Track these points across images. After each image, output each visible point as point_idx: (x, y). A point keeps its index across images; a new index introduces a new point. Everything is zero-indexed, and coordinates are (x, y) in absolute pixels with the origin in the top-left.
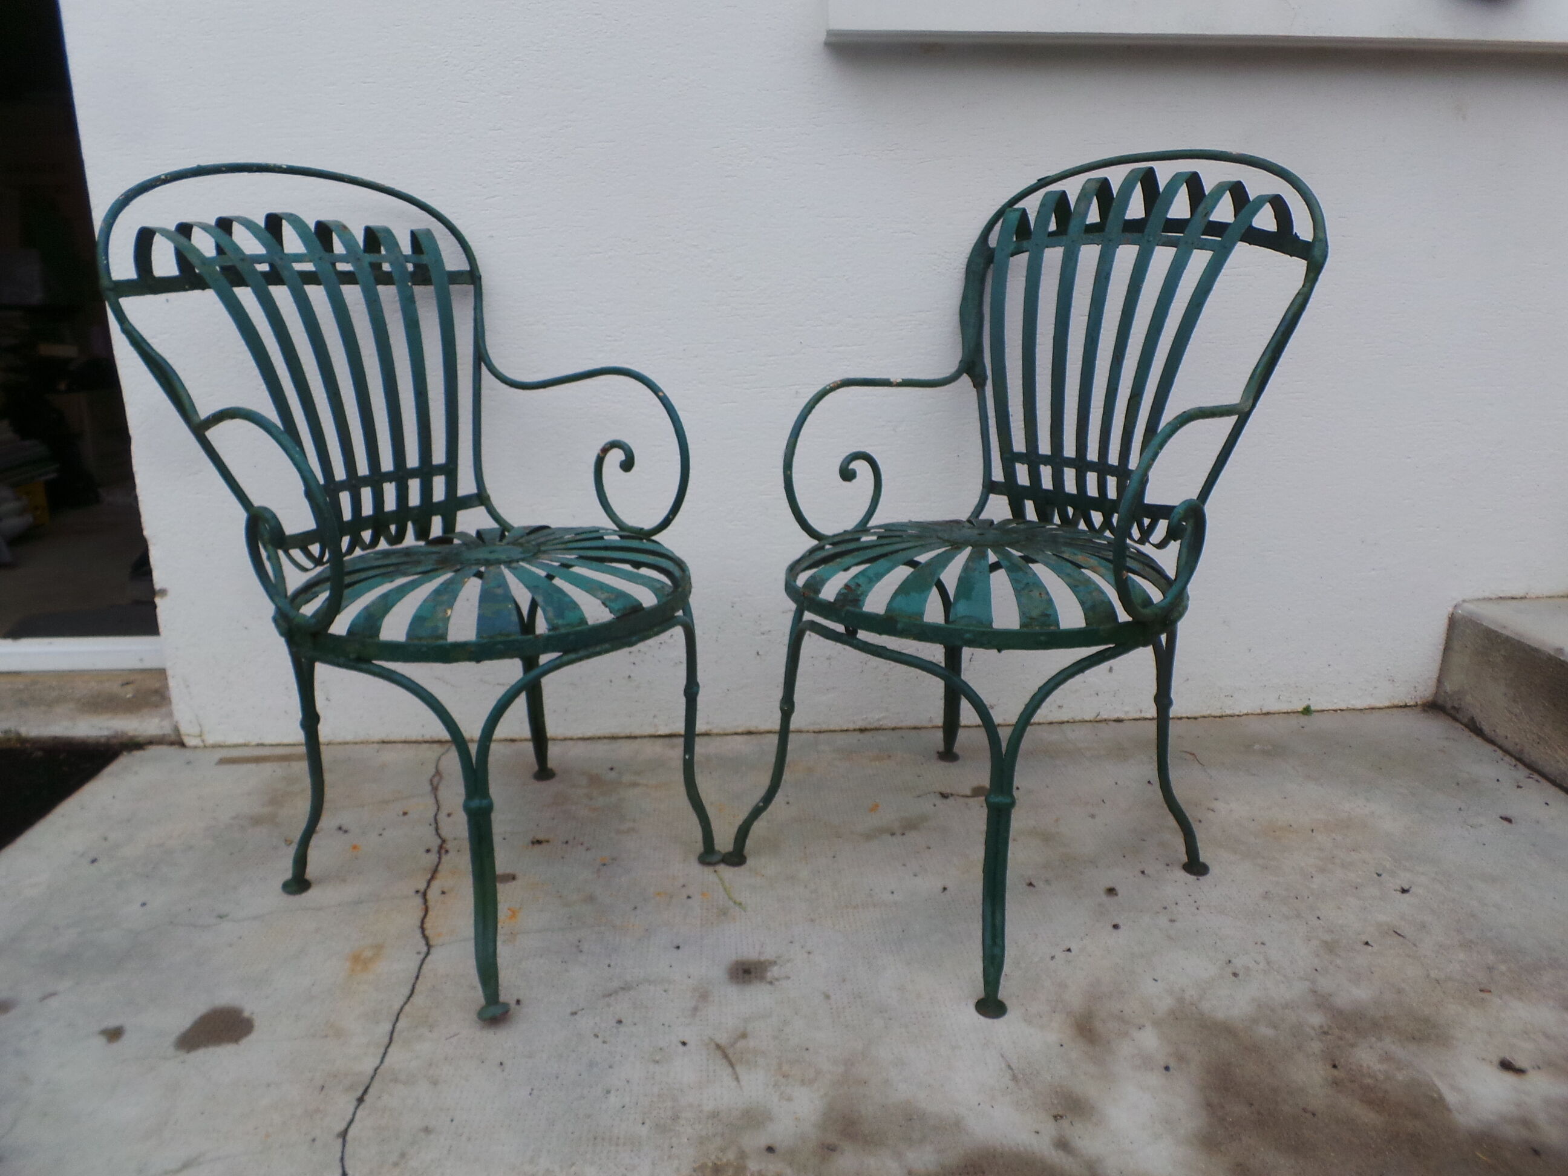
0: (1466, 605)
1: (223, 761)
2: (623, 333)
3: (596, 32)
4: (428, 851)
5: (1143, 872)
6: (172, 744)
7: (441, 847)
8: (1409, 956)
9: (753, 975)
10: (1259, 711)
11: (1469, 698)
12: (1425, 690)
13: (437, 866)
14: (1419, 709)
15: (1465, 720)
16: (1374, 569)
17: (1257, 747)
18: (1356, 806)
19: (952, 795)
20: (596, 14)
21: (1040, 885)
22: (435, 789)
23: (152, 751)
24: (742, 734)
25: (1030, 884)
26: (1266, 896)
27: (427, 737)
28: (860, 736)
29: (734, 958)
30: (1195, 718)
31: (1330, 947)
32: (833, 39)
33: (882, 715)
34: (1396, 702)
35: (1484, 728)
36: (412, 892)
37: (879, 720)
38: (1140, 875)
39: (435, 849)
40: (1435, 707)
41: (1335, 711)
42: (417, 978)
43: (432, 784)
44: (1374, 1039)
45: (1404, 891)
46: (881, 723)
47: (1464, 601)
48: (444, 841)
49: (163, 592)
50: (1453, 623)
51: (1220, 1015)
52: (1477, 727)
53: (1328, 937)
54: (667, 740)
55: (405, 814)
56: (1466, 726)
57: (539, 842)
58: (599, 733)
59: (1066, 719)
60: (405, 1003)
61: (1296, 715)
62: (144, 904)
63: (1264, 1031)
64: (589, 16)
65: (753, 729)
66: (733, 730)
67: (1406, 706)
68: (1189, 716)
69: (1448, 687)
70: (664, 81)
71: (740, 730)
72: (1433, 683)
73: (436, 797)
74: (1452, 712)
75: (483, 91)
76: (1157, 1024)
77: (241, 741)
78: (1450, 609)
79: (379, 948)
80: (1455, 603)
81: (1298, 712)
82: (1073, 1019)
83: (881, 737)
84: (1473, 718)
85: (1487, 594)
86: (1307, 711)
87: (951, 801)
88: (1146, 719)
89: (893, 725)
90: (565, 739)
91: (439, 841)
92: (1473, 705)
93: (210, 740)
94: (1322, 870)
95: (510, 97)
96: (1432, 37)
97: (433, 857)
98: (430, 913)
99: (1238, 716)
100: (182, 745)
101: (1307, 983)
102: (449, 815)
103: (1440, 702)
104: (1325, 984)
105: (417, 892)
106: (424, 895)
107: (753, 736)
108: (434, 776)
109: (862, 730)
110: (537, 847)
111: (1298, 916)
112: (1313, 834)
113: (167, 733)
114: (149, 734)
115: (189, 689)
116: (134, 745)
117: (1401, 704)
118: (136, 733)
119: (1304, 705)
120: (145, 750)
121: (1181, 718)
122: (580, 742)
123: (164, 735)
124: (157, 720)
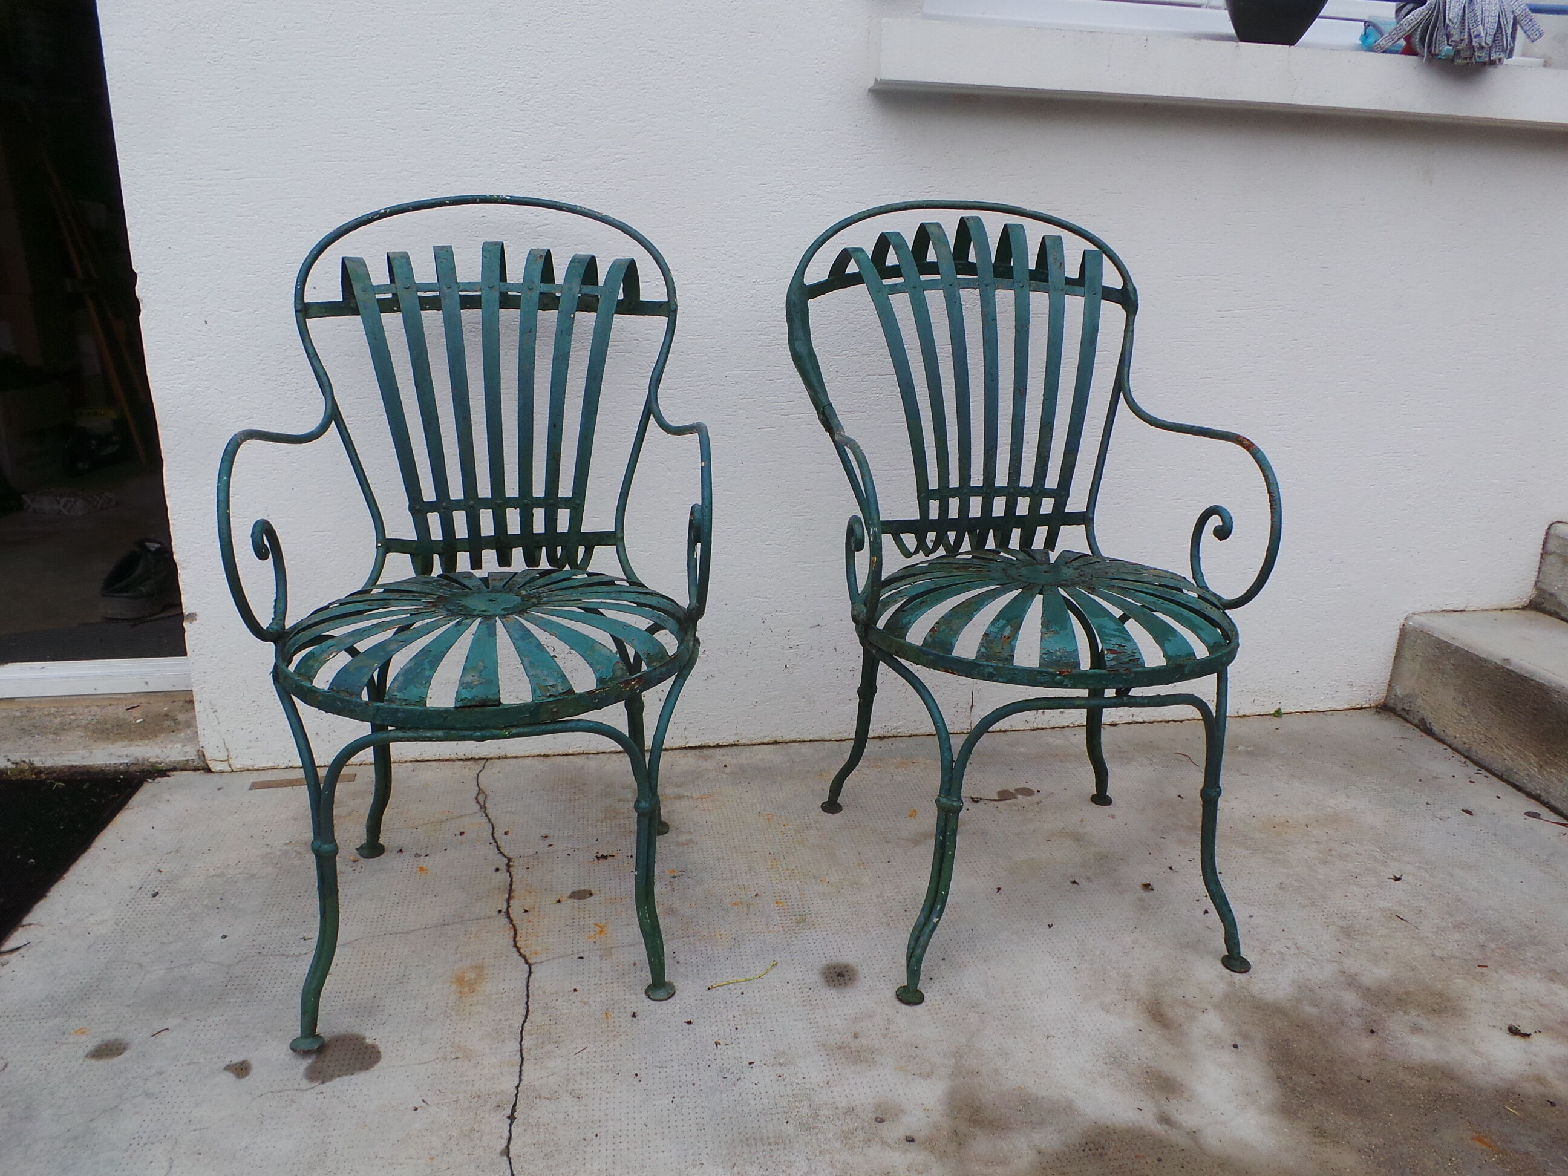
0: (1416, 617)
1: (255, 786)
3: (651, 69)
4: (497, 870)
5: (1171, 868)
6: (196, 769)
7: (508, 866)
8: (1414, 938)
9: (846, 978)
10: (1236, 715)
11: (1419, 702)
12: (1378, 694)
13: (511, 885)
14: (1373, 711)
15: (1416, 721)
16: (1339, 585)
17: (1240, 748)
18: (1340, 802)
19: (981, 799)
20: (652, 51)
21: (1083, 882)
22: (483, 808)
23: (177, 776)
24: (769, 744)
25: (1074, 882)
26: (1281, 886)
27: (461, 756)
28: (880, 743)
29: (824, 963)
30: (1181, 721)
31: (1347, 932)
32: (881, 87)
33: (899, 723)
34: (1354, 705)
35: (1434, 728)
36: (494, 913)
37: (897, 728)
38: (1169, 870)
39: (503, 868)
40: (1385, 709)
41: (1301, 713)
42: (528, 996)
43: (478, 802)
44: (1401, 1013)
45: (1397, 879)
46: (898, 731)
47: (1414, 613)
48: (510, 860)
49: (192, 617)
50: (1404, 634)
51: (1269, 997)
52: (1427, 728)
53: (1344, 924)
54: (697, 751)
55: (462, 834)
56: (1417, 726)
57: (604, 857)
59: (1067, 724)
60: (525, 1022)
61: (1269, 717)
62: (224, 937)
63: (1309, 1010)
64: (645, 53)
65: (779, 739)
66: (759, 741)
67: (1362, 708)
68: (1175, 719)
69: (1399, 691)
70: (716, 118)
71: (766, 741)
72: (1385, 687)
73: (487, 816)
74: (1404, 714)
75: (537, 121)
76: (1217, 1007)
77: (270, 765)
78: (1402, 621)
79: (480, 968)
80: (1405, 615)
81: (1271, 714)
82: (1144, 1005)
83: (901, 744)
84: (1423, 719)
85: (1433, 608)
86: (1278, 714)
87: (981, 804)
88: (1137, 723)
89: (909, 733)
90: (598, 753)
91: (505, 861)
92: (1424, 708)
93: (237, 765)
94: (1324, 862)
95: (564, 128)
97: (503, 876)
98: (519, 932)
100: (208, 770)
101: (1336, 964)
102: (506, 833)
103: (1391, 705)
104: (1351, 965)
105: (500, 911)
106: (508, 913)
107: (779, 746)
108: (478, 794)
109: (881, 738)
110: (603, 863)
111: (1313, 904)
112: (1308, 829)
113: (190, 758)
114: (172, 760)
115: (216, 713)
116: (157, 772)
117: (1358, 706)
118: (158, 760)
119: (1276, 708)
120: (169, 776)
121: (1168, 722)
122: (614, 755)
123: (188, 760)
124: (179, 746)
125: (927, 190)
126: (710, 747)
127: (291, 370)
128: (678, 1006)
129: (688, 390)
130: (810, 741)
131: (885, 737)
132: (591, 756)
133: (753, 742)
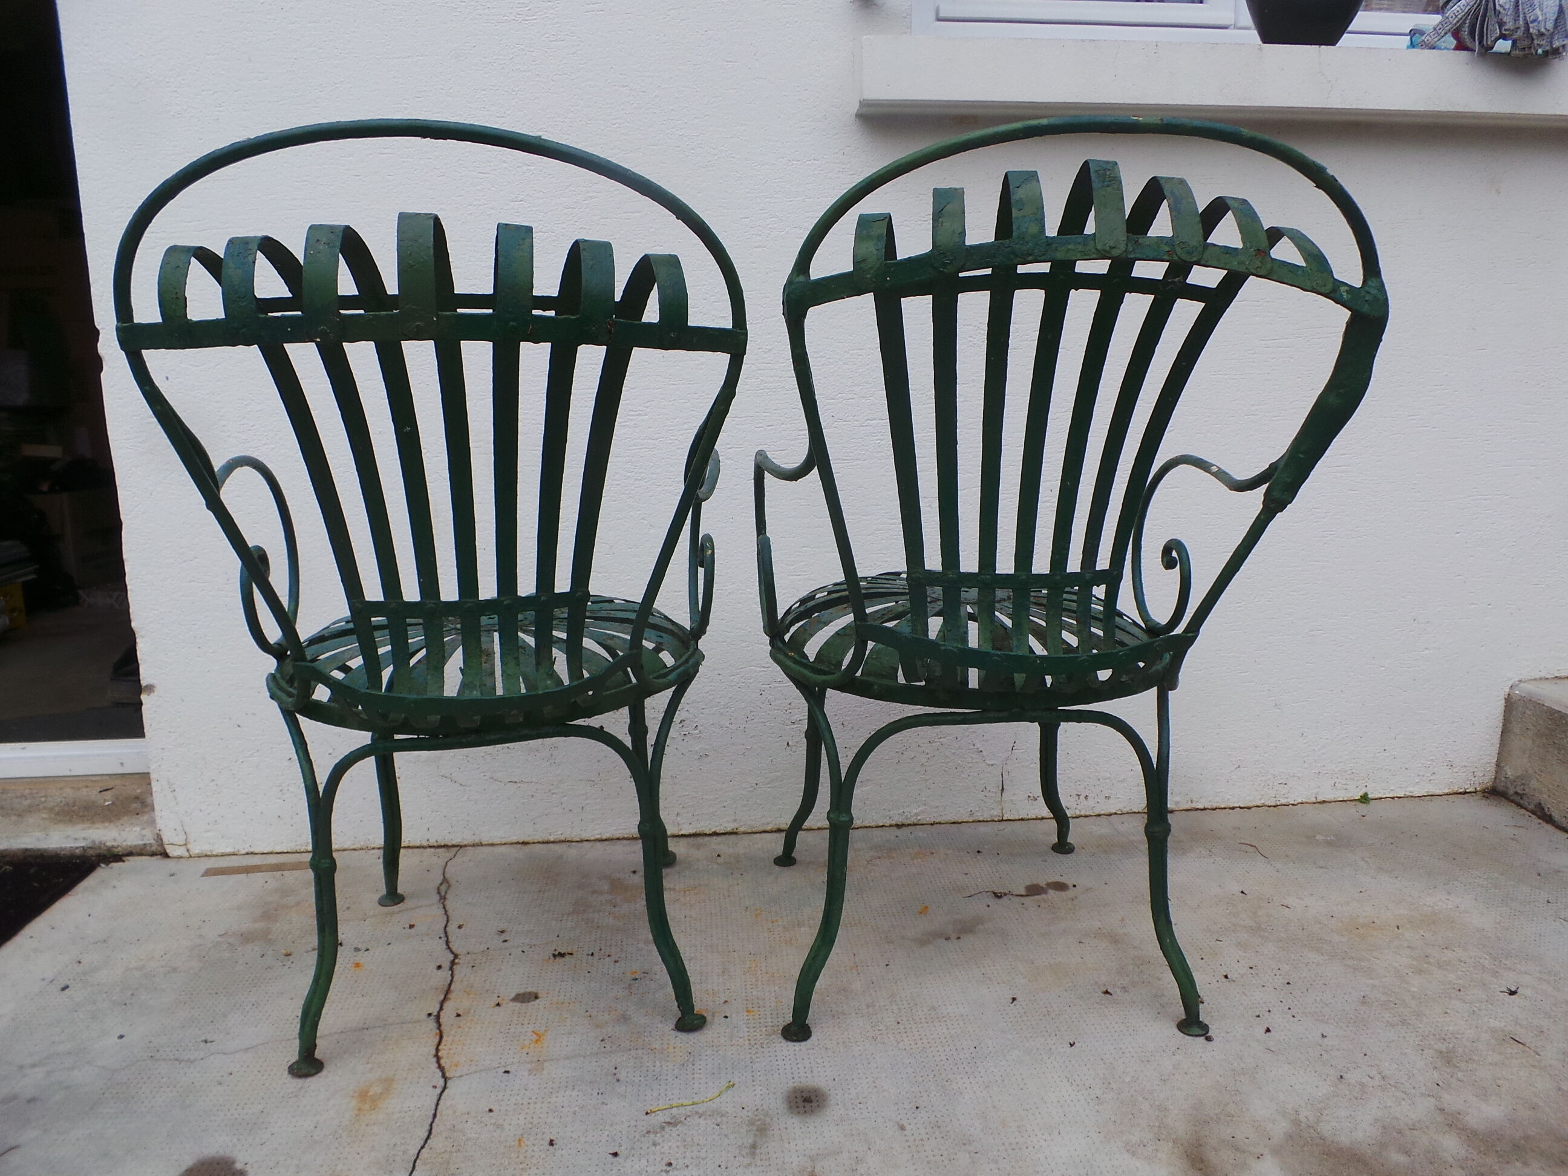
0: (1522, 685)
1: (209, 873)
2: (647, 407)
3: (623, 104)
4: (439, 967)
5: (1226, 977)
6: (153, 854)
7: (453, 963)
8: (1534, 1066)
9: (815, 1104)
10: (1314, 800)
11: (1534, 784)
12: (1485, 777)
13: (450, 985)
14: (1479, 796)
15: (1531, 807)
16: (1426, 649)
17: (1318, 837)
18: (1438, 900)
19: (1005, 894)
20: (624, 86)
21: (1117, 992)
22: (443, 899)
23: (132, 862)
24: (771, 832)
25: (1107, 992)
26: (1364, 1000)
27: (433, 842)
28: (898, 832)
29: (791, 1085)
30: (1249, 808)
31: (1447, 1058)
32: (865, 110)
33: (920, 809)
34: (1455, 788)
35: (1553, 814)
36: (424, 1016)
37: (917, 814)
38: (1224, 980)
39: (446, 965)
40: (1494, 793)
41: (1393, 798)
42: (435, 1116)
43: (439, 893)
44: (1518, 1164)
45: (1512, 993)
46: (919, 818)
47: (1520, 681)
48: (456, 956)
49: (150, 688)
50: (1510, 704)
51: (1344, 1139)
52: (1546, 814)
53: (1442, 1047)
54: (691, 840)
55: (411, 927)
56: (1533, 812)
57: (561, 955)
58: (617, 834)
59: (1114, 811)
60: (423, 1147)
61: (1354, 803)
62: (121, 1037)
63: (1396, 1158)
64: (616, 88)
65: (782, 826)
66: (762, 828)
67: (1465, 793)
68: (1242, 806)
69: (1509, 772)
70: (693, 151)
71: (769, 828)
72: (1492, 768)
73: (444, 907)
74: (1517, 799)
75: (505, 162)
76: (1276, 1151)
77: (229, 850)
78: (1507, 690)
79: (388, 1083)
80: (1510, 684)
81: (1355, 800)
82: (1181, 1147)
83: (919, 832)
84: (1540, 804)
85: (1543, 674)
86: (1365, 799)
87: (1005, 899)
88: (1198, 809)
89: (932, 821)
90: (581, 841)
91: (451, 957)
92: (1540, 789)
93: (196, 850)
94: (1420, 972)
95: (533, 168)
96: (1467, 110)
97: (445, 974)
98: (445, 1038)
99: (1293, 805)
100: (166, 855)
101: (1432, 1100)
102: (460, 927)
103: (1500, 788)
104: (1452, 1100)
105: (430, 1015)
106: (438, 1017)
107: (782, 834)
108: (441, 884)
109: (899, 826)
110: (559, 960)
111: (1404, 1022)
112: (1400, 931)
113: (148, 842)
114: (129, 844)
115: (174, 793)
116: (112, 856)
117: (1461, 791)
118: (115, 844)
119: (1361, 793)
120: (123, 861)
121: (1233, 808)
122: (598, 844)
123: (145, 844)
124: (138, 829)
125: (924, 219)
126: (706, 835)
127: (253, 426)
128: (607, 1133)
129: (670, 439)
130: (819, 829)
131: (903, 825)
132: (574, 844)
133: (754, 830)
